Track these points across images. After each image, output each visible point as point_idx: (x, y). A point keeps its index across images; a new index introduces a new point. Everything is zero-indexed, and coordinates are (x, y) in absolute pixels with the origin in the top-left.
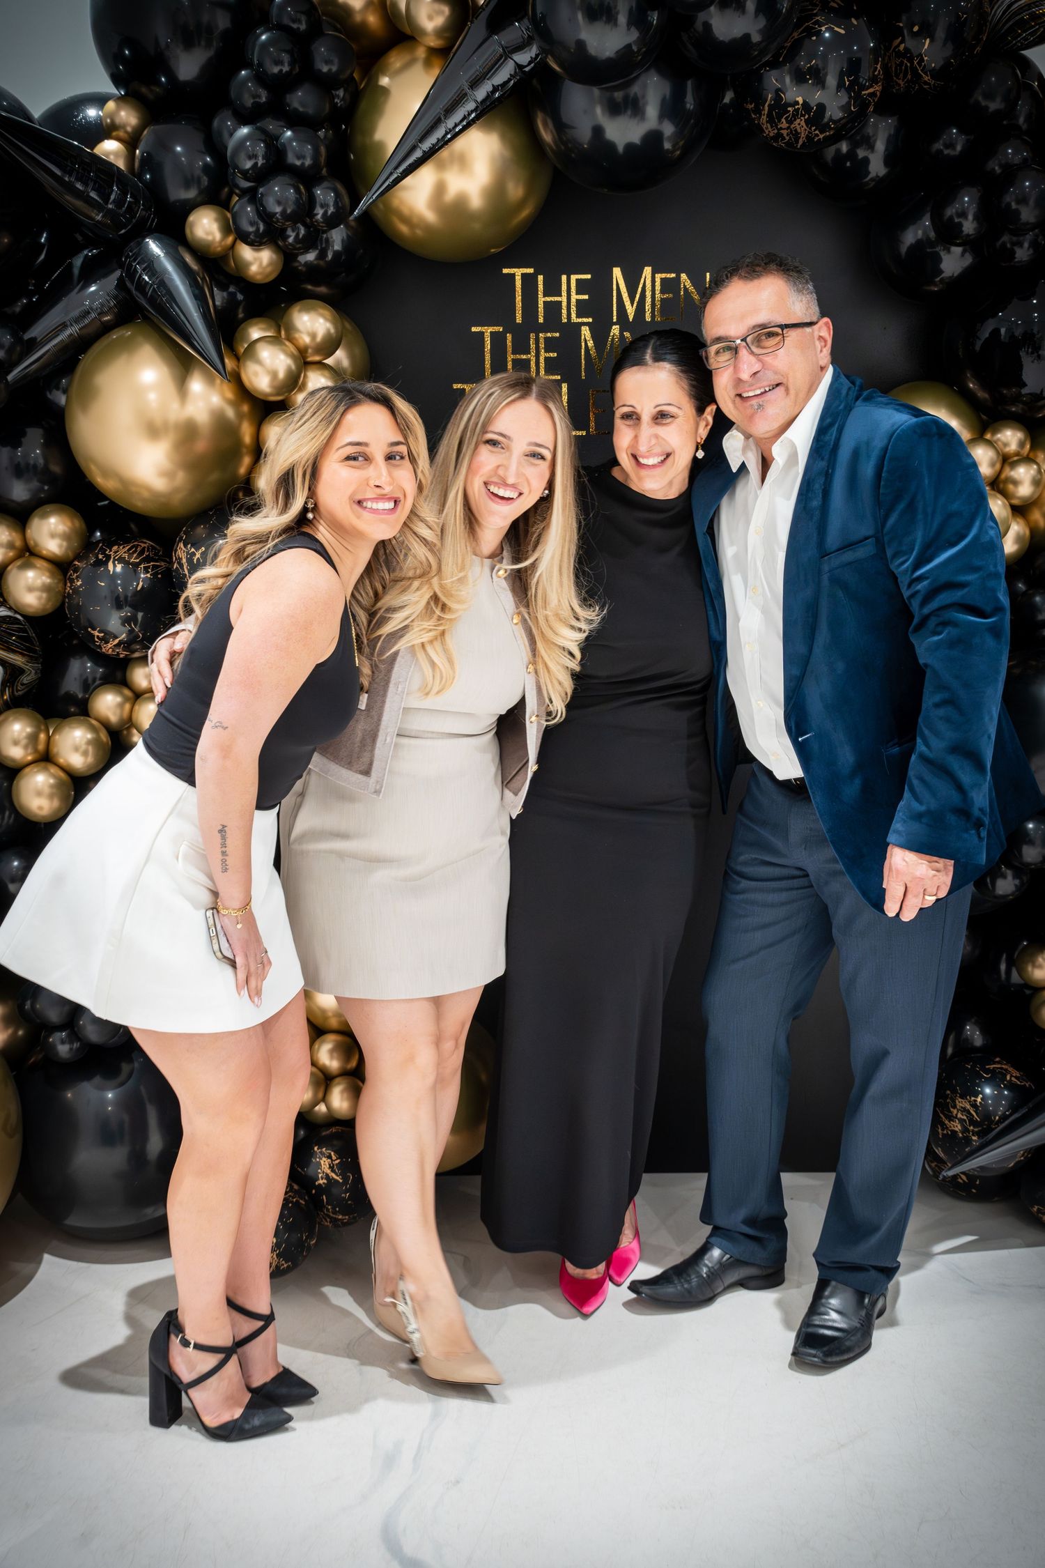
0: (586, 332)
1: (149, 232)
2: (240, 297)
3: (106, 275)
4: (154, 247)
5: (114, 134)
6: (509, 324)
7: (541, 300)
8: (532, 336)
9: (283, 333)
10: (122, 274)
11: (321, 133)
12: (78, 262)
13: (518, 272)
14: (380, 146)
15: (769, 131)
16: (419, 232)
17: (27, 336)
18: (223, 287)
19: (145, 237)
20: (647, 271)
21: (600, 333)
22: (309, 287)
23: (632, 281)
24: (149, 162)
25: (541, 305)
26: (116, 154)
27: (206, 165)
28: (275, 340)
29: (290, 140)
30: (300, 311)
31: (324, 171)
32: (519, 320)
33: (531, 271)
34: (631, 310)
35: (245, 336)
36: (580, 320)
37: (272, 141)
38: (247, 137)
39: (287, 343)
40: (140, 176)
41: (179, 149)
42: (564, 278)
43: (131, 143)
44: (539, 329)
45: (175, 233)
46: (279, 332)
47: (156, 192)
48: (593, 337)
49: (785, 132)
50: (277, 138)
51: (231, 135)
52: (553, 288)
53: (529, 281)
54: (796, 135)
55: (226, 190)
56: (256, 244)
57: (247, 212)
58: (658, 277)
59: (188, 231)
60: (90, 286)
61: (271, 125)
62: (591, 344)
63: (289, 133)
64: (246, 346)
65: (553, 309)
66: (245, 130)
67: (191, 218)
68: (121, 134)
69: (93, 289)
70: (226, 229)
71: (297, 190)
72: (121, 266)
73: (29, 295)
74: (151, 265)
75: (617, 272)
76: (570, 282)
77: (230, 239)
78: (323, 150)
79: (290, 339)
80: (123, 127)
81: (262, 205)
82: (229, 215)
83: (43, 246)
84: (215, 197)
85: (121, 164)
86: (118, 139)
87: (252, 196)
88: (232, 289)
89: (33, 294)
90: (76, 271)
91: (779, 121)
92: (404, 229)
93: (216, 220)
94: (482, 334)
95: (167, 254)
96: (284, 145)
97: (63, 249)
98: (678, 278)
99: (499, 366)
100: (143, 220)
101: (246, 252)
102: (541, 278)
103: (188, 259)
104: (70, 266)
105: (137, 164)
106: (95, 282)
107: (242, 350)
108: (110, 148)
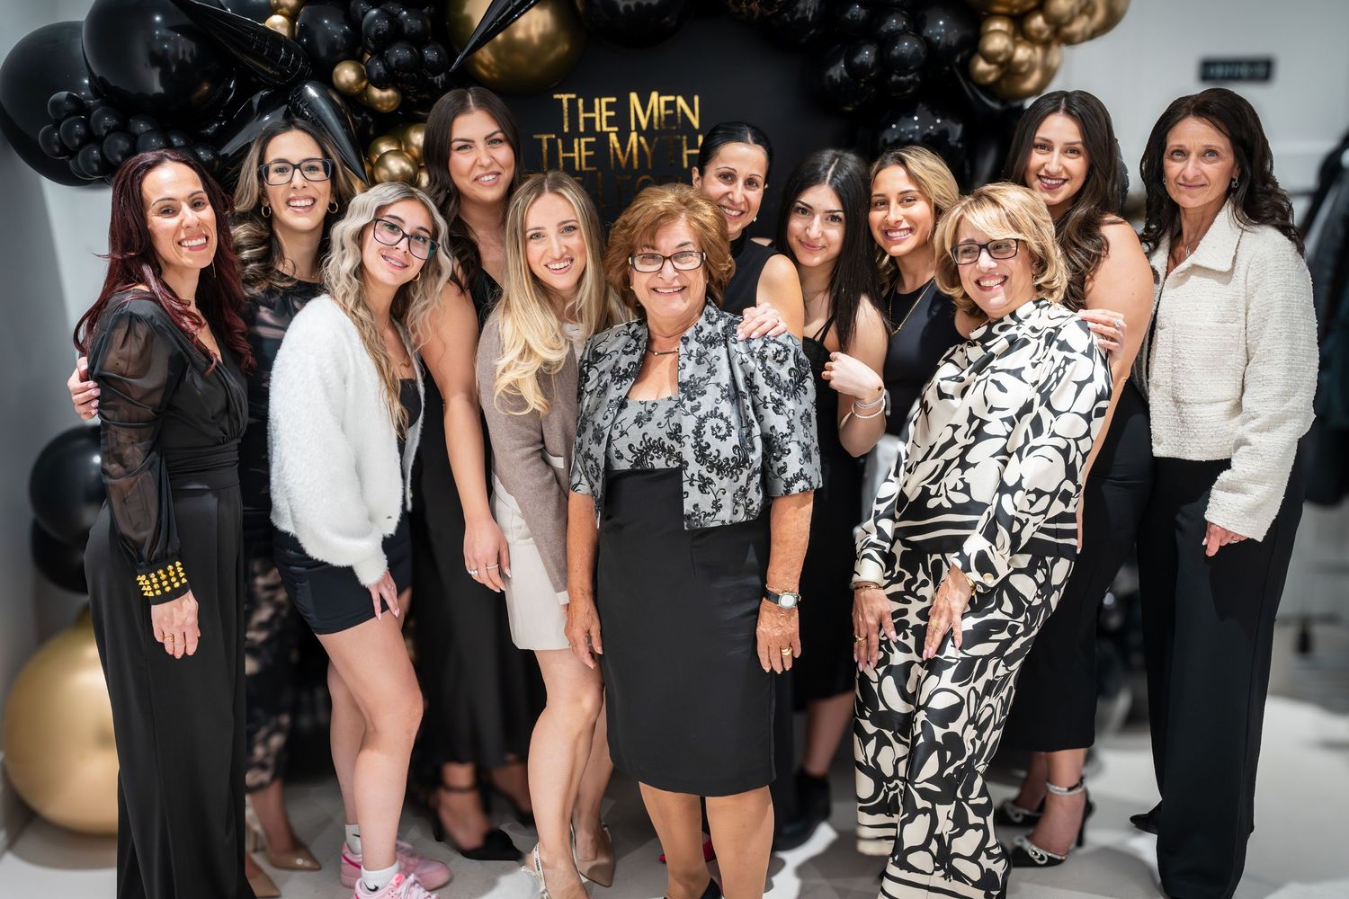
0: (613, 137)
1: (309, 80)
2: (370, 120)
3: (277, 108)
4: (312, 92)
5: (280, 10)
6: (560, 133)
7: (582, 116)
8: (576, 141)
9: (403, 147)
10: (288, 109)
11: (426, 10)
12: (256, 100)
13: (565, 97)
14: (468, 19)
15: (734, 9)
16: (495, 75)
17: (222, 152)
18: (359, 114)
19: (306, 83)
20: (654, 95)
21: (623, 138)
22: (420, 113)
23: (644, 103)
24: (305, 30)
25: (581, 121)
26: (282, 25)
27: (345, 32)
28: (398, 153)
29: (406, 17)
30: (415, 132)
31: (430, 38)
32: (566, 130)
33: (573, 96)
34: (644, 123)
35: (377, 150)
36: (610, 129)
37: (393, 19)
38: (376, 17)
39: (407, 155)
40: (298, 40)
41: (326, 22)
42: (597, 101)
43: (292, 16)
44: (581, 136)
45: (325, 80)
46: (400, 146)
47: (310, 52)
48: (619, 141)
49: (745, 11)
50: (397, 16)
51: (364, 14)
52: (589, 108)
53: (572, 103)
54: (752, 12)
55: (360, 49)
56: (382, 87)
57: (377, 66)
58: (664, 99)
59: (334, 79)
60: (264, 116)
61: (392, 8)
62: (617, 145)
63: (405, 13)
64: (378, 156)
65: (590, 123)
66: (374, 12)
67: (337, 69)
68: (285, 10)
69: (267, 118)
70: (361, 77)
71: (412, 52)
72: (288, 103)
73: (220, 121)
74: (310, 103)
75: (634, 97)
76: (601, 103)
77: (364, 84)
78: (429, 23)
79: (408, 151)
80: (287, 6)
81: (387, 62)
82: (363, 67)
83: (232, 90)
84: (353, 56)
85: (284, 32)
86: (282, 14)
87: (379, 53)
88: (364, 115)
89: (222, 120)
90: (255, 107)
91: (741, 3)
92: (484, 72)
93: (355, 70)
94: (541, 140)
95: (321, 95)
96: (401, 20)
97: (246, 91)
98: (675, 102)
99: (553, 163)
100: (303, 71)
101: (376, 93)
102: (581, 101)
103: (335, 97)
104: (251, 103)
105: (296, 33)
106: (268, 114)
107: (375, 160)
108: (277, 22)
